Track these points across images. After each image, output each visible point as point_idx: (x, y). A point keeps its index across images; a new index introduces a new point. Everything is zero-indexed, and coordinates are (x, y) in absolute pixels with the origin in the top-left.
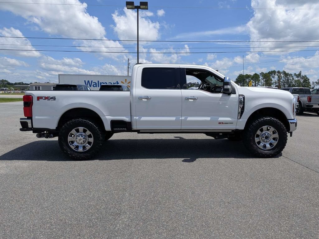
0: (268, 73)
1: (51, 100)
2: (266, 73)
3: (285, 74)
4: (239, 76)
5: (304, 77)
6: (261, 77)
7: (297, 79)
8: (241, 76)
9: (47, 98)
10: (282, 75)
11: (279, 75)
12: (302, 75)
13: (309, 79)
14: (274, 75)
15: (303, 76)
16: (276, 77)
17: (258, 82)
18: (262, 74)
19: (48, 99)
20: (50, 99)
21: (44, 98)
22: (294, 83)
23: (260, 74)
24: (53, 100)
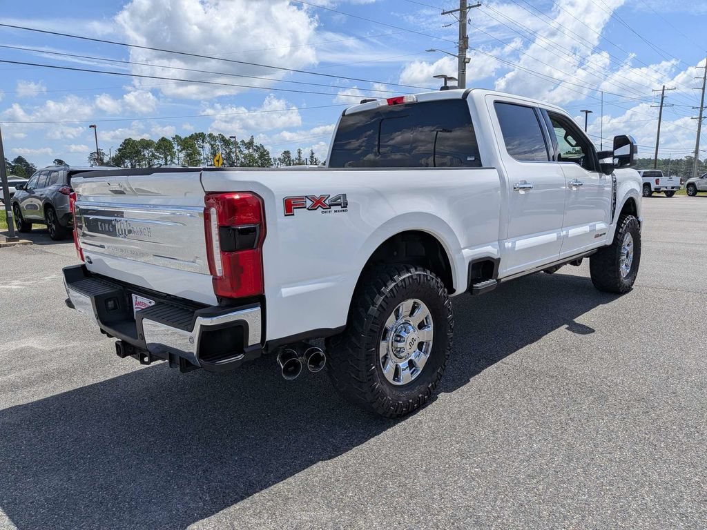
0: (190, 137)
1: (333, 208)
2: (186, 138)
3: (224, 141)
4: (124, 143)
5: (259, 148)
6: (176, 148)
7: (246, 152)
8: (128, 143)
9: (319, 203)
10: (218, 143)
11: (213, 143)
12: (255, 144)
13: (268, 153)
14: (203, 142)
15: (256, 146)
16: (207, 146)
17: (172, 158)
18: (177, 138)
19: (324, 206)
20: (330, 205)
21: (309, 203)
22: (243, 160)
23: (174, 138)
24: (339, 208)
